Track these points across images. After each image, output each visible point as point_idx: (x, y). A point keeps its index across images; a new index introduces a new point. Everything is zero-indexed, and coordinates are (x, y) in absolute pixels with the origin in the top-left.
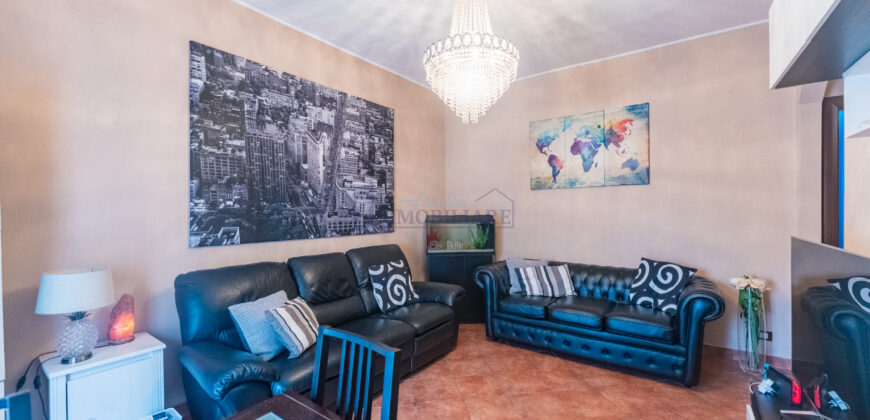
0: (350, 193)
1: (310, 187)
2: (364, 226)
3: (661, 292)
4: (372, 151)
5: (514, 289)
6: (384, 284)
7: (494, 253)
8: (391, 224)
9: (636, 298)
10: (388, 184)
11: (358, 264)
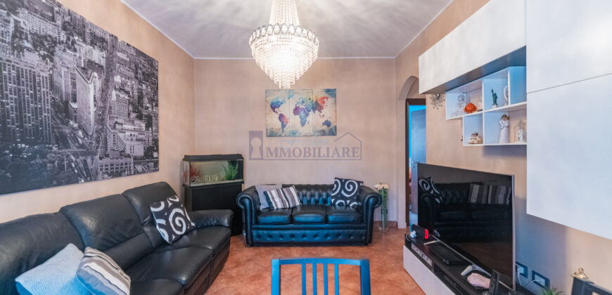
0: (121, 135)
1: (80, 127)
2: (134, 168)
3: (348, 196)
4: (141, 98)
5: (263, 205)
6: (166, 218)
7: (243, 182)
8: (156, 164)
9: (335, 202)
10: (154, 128)
11: (137, 202)
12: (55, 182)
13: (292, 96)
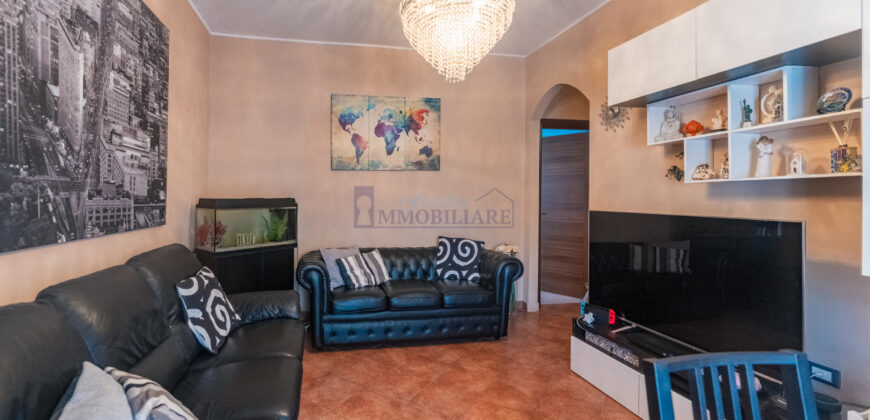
0: (119, 155)
1: (62, 135)
2: (135, 218)
3: (463, 264)
4: (145, 91)
5: (336, 282)
6: (202, 307)
7: (296, 245)
8: (163, 210)
9: (443, 273)
10: (162, 147)
11: (153, 280)
12: (22, 241)
13: (374, 106)
